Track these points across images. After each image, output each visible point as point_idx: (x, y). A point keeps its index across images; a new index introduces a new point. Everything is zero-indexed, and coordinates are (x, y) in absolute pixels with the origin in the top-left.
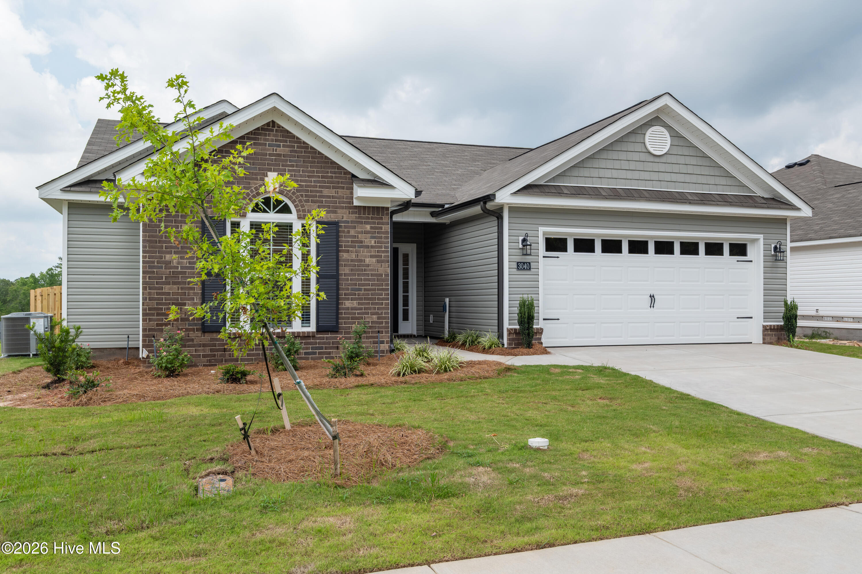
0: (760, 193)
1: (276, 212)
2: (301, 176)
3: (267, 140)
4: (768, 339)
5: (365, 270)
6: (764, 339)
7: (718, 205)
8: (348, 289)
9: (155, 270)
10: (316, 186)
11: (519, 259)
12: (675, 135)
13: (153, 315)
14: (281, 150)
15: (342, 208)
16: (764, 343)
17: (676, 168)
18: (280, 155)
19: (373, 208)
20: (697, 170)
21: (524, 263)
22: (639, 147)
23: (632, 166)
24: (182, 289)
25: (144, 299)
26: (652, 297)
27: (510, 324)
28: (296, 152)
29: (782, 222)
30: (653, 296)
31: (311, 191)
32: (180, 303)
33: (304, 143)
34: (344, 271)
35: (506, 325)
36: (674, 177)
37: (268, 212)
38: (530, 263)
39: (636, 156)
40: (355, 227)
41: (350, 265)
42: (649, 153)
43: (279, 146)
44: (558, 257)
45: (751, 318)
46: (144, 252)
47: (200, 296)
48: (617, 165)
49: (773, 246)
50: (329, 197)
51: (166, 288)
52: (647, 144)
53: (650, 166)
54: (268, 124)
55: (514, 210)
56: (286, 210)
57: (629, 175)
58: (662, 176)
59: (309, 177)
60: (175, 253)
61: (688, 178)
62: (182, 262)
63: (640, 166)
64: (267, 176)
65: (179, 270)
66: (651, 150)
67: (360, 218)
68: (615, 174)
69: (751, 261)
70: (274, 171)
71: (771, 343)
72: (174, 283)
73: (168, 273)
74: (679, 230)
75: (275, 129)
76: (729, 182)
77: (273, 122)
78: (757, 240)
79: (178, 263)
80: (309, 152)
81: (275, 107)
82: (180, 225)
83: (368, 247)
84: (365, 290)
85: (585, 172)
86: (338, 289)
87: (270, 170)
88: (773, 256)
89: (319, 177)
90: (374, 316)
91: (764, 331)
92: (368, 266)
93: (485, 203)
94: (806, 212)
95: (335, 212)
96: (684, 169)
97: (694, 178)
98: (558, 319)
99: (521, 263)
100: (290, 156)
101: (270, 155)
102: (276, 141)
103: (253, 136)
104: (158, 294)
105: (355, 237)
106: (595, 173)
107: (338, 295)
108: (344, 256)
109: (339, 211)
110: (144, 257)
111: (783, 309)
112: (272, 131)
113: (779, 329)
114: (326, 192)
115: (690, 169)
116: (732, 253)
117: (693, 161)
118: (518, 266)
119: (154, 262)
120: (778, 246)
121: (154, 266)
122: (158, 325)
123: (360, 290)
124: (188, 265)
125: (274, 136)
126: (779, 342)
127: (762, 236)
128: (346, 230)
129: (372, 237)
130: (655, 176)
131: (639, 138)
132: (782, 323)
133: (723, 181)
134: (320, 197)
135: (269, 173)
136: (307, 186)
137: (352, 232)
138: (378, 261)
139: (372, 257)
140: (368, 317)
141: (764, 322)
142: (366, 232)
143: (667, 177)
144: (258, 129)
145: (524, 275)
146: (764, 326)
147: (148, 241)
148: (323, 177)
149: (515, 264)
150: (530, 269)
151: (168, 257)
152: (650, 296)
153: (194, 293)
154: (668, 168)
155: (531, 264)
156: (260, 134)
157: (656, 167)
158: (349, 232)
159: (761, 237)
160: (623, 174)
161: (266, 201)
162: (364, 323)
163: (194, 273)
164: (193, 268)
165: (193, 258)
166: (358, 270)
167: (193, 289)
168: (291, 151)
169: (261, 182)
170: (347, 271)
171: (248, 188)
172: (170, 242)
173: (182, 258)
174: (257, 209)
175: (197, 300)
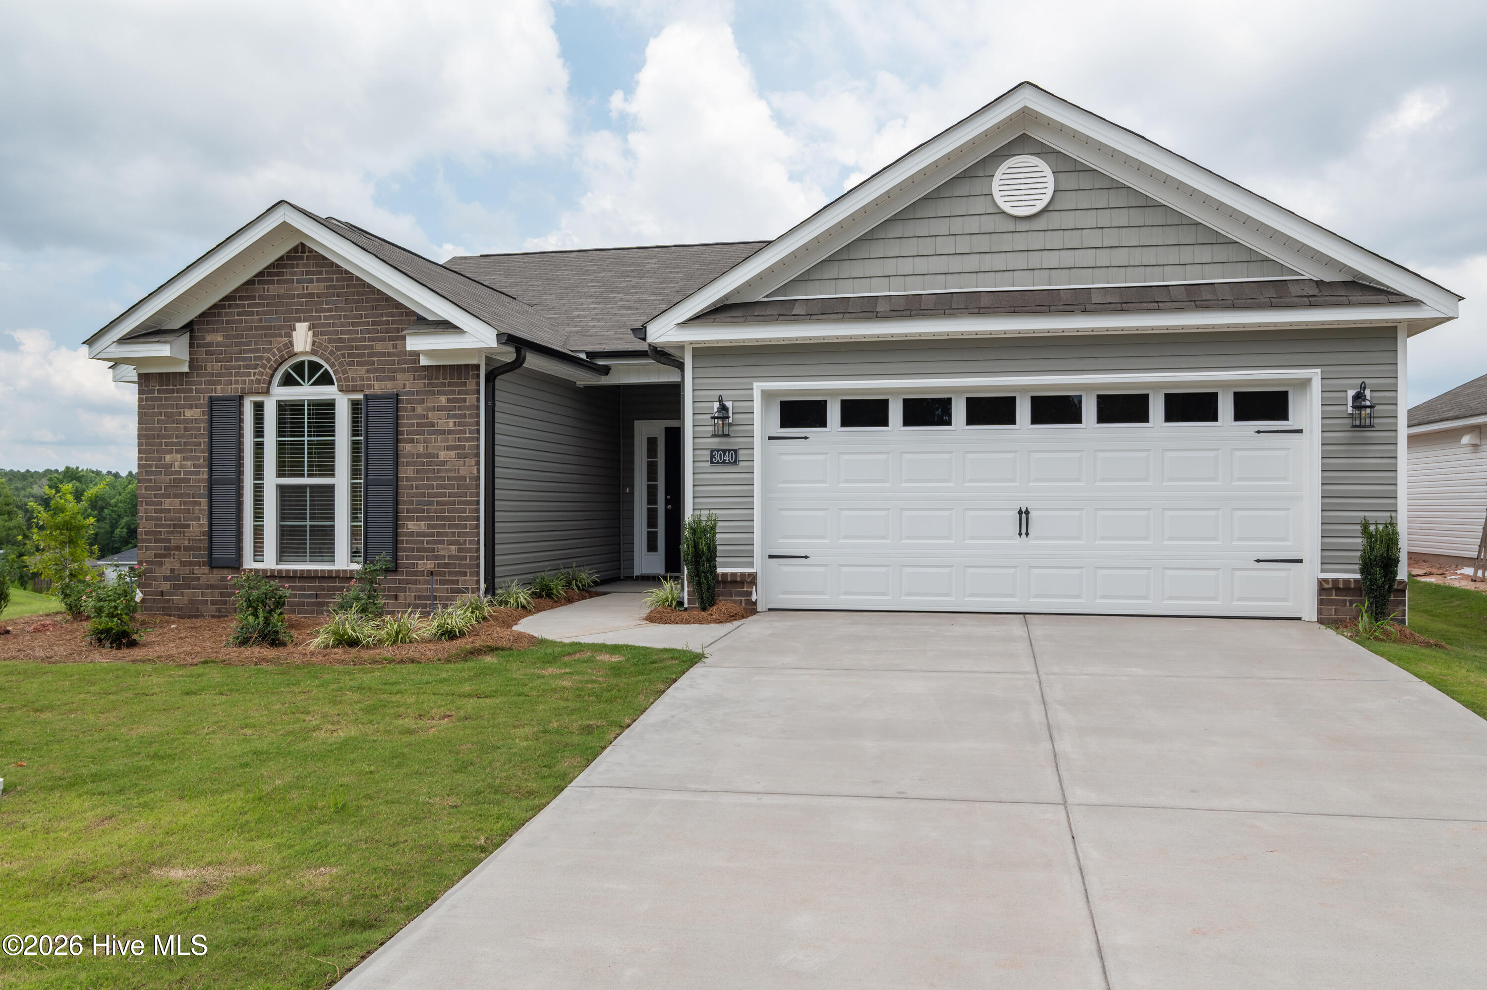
0: (1310, 272)
1: (313, 384)
2: (342, 325)
3: (295, 274)
4: (1330, 611)
5: (438, 471)
6: (1320, 612)
8: (412, 503)
9: (152, 477)
10: (364, 339)
11: (715, 443)
12: (1067, 168)
13: (150, 541)
14: (316, 287)
15: (404, 371)
16: (1321, 623)
17: (1072, 239)
18: (311, 295)
19: (452, 367)
20: (1130, 236)
21: (724, 451)
22: (979, 205)
23: (963, 245)
24: (185, 503)
26: (1024, 514)
28: (335, 287)
30: (1027, 512)
31: (357, 348)
32: (183, 524)
33: (347, 272)
34: (407, 473)
36: (1068, 259)
37: (301, 385)
38: (736, 451)
39: (973, 225)
40: (422, 401)
41: (414, 464)
42: (1004, 212)
43: (311, 281)
44: (806, 438)
45: (1300, 561)
46: (140, 451)
47: (206, 516)
48: (927, 247)
49: (1351, 393)
50: (383, 354)
51: (167, 503)
52: (998, 195)
53: (1007, 243)
54: (295, 249)
55: (705, 353)
56: (326, 380)
57: (956, 264)
58: (1035, 260)
59: (353, 325)
60: (177, 452)
61: (1103, 258)
62: (186, 465)
63: (982, 243)
64: (295, 330)
65: (182, 476)
66: (1006, 207)
67: (429, 385)
68: (922, 265)
69: (1300, 431)
70: (305, 321)
71: (1333, 627)
72: (176, 496)
73: (168, 481)
75: (305, 255)
76: (1220, 253)
77: (303, 245)
78: (1305, 381)
79: (181, 467)
80: (355, 286)
81: (284, 223)
82: (182, 410)
83: (443, 432)
84: (438, 503)
85: (857, 269)
86: (397, 503)
87: (299, 320)
88: (1352, 416)
89: (368, 323)
90: (453, 547)
91: (1320, 593)
92: (444, 463)
95: (394, 379)
96: (1093, 238)
97: (1121, 257)
98: (806, 557)
99: (718, 451)
100: (327, 295)
101: (299, 296)
102: (307, 273)
103: (275, 270)
104: (156, 511)
105: (423, 416)
106: (874, 268)
107: (396, 511)
108: (407, 448)
109: (399, 376)
110: (140, 459)
111: (1360, 542)
112: (301, 258)
113: (1352, 588)
114: (379, 347)
115: (1110, 238)
116: (1240, 415)
117: (1121, 218)
118: (712, 456)
119: (150, 466)
120: (1362, 395)
121: (152, 472)
122: (156, 556)
123: (430, 503)
124: (192, 469)
125: (305, 265)
127: (1319, 371)
128: (409, 406)
129: (449, 417)
130: (1019, 261)
131: (977, 186)
132: (1358, 576)
133: (1204, 254)
134: (370, 355)
135: (298, 325)
136: (350, 340)
137: (419, 410)
138: (459, 456)
139: (449, 448)
140: (443, 549)
141: (1322, 571)
142: (440, 409)
143: (1051, 259)
144: (281, 258)
145: (726, 474)
146: (1321, 582)
147: (145, 436)
148: (374, 323)
149: (709, 452)
150: (735, 462)
151: (168, 458)
152: (1020, 512)
153: (200, 510)
154: (1055, 240)
155: (740, 452)
156: (284, 266)
157: (1021, 242)
158: (413, 409)
159: (1315, 375)
160: (939, 264)
161: (299, 368)
162: (436, 557)
163: (199, 481)
164: (198, 473)
165: (199, 458)
166: (428, 471)
167: (199, 504)
168: (328, 288)
169: (285, 340)
170: (410, 474)
171: (269, 350)
172: (170, 437)
173: (185, 459)
174: (288, 381)
175: (204, 521)
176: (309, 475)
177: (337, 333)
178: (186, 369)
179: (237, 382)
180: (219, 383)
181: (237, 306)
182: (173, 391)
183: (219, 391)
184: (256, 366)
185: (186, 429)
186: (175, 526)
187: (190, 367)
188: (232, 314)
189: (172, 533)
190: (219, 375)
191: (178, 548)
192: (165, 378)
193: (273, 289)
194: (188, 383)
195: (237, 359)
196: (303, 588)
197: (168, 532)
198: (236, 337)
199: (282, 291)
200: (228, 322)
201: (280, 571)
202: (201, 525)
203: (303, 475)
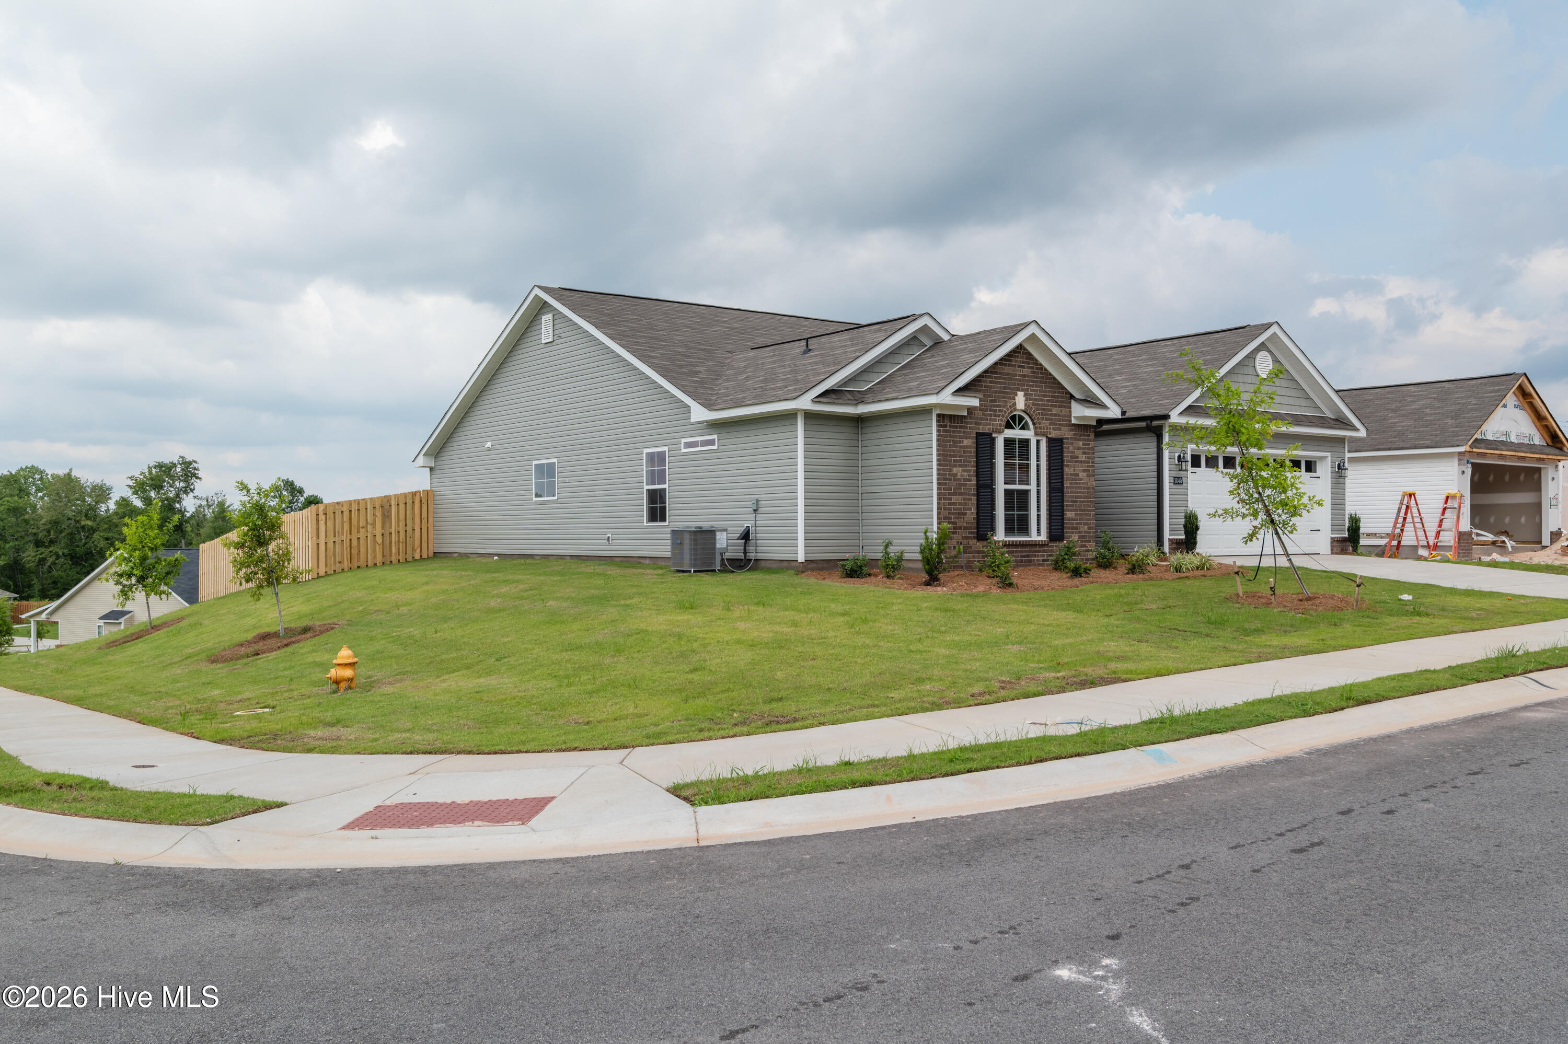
0: (1329, 414)
1: (1020, 429)
2: (1039, 395)
3: (1016, 361)
4: (1335, 549)
5: (1079, 484)
6: (1332, 550)
7: (1308, 426)
8: (1070, 501)
9: (946, 482)
10: (1047, 405)
11: (1175, 474)
12: (1276, 360)
14: (1026, 371)
15: (1064, 425)
16: (1332, 554)
18: (1024, 376)
19: (1084, 425)
20: (1289, 392)
21: (1178, 478)
22: (1251, 371)
23: (1247, 388)
24: (964, 499)
25: (939, 508)
27: (1171, 535)
28: (1035, 372)
29: (1341, 440)
31: (1045, 410)
32: (964, 513)
33: (1041, 365)
34: (1066, 484)
35: (1167, 536)
37: (1015, 429)
38: (1182, 477)
39: (1249, 379)
40: (1072, 444)
41: (1070, 479)
42: (1258, 376)
43: (1024, 367)
44: (1197, 473)
45: (1320, 530)
46: (938, 465)
47: (975, 507)
49: (1337, 463)
50: (1056, 415)
51: (955, 499)
52: (1258, 367)
55: (1175, 428)
56: (1026, 427)
59: (1044, 396)
60: (960, 466)
61: (1283, 400)
62: (964, 475)
63: (1252, 388)
64: (1017, 395)
65: (962, 482)
66: (1260, 373)
67: (1075, 435)
69: (1320, 477)
70: (1022, 391)
71: (1337, 554)
72: (960, 494)
73: (955, 485)
74: (1277, 448)
75: (1022, 351)
76: (1308, 403)
78: (1326, 457)
79: (961, 476)
80: (1043, 374)
81: (1034, 333)
82: (962, 440)
83: (1080, 462)
86: (1062, 501)
87: (1019, 390)
88: (1337, 472)
89: (1050, 396)
90: (1086, 527)
91: (1331, 543)
92: (1081, 479)
93: (1151, 422)
94: (1362, 433)
95: (1060, 429)
96: (1280, 391)
97: (1287, 400)
99: (1176, 478)
100: (1032, 377)
101: (1020, 375)
102: (1023, 362)
103: (1008, 358)
104: (950, 504)
105: (1072, 452)
107: (1060, 506)
108: (1066, 470)
109: (1063, 428)
110: (938, 470)
111: (1347, 522)
112: (1020, 353)
113: (1344, 540)
114: (1055, 411)
115: (1286, 393)
116: (1307, 470)
117: (1286, 383)
118: (1174, 481)
119: (944, 474)
120: (1341, 461)
121: (945, 478)
123: (1076, 502)
124: (968, 477)
125: (1022, 358)
126: (1343, 552)
128: (1067, 446)
129: (1084, 453)
131: (1252, 363)
132: (1347, 535)
133: (1303, 402)
134: (1051, 415)
135: (1018, 393)
136: (1042, 405)
137: (1071, 449)
138: (1088, 476)
139: (1084, 471)
141: (1332, 534)
142: (1079, 449)
145: (1178, 489)
146: (1332, 538)
147: (943, 455)
148: (1053, 397)
149: (1172, 478)
150: (1183, 483)
151: (955, 470)
153: (972, 504)
154: (1269, 390)
155: (1183, 479)
156: (1012, 356)
158: (1069, 448)
159: (1329, 454)
161: (1013, 417)
162: (1079, 532)
163: (972, 485)
164: (970, 480)
165: (970, 471)
166: (1075, 483)
167: (971, 499)
168: (1033, 372)
169: (1013, 401)
170: (1068, 485)
171: (1005, 406)
172: (956, 456)
173: (963, 471)
174: (1009, 426)
175: (974, 510)
176: (1019, 484)
177: (1036, 400)
178: (966, 414)
179: (990, 425)
180: (980, 424)
181: (990, 377)
182: (956, 427)
183: (982, 429)
184: (999, 416)
185: (964, 452)
186: (959, 514)
187: (968, 413)
188: (986, 382)
189: (958, 518)
190: (981, 419)
191: (960, 528)
192: (952, 418)
193: (1007, 369)
194: (965, 423)
195: (991, 410)
196: (1022, 552)
197: (955, 518)
198: (990, 396)
199: (1011, 372)
200: (985, 387)
201: (1008, 541)
202: (972, 513)
203: (1015, 484)
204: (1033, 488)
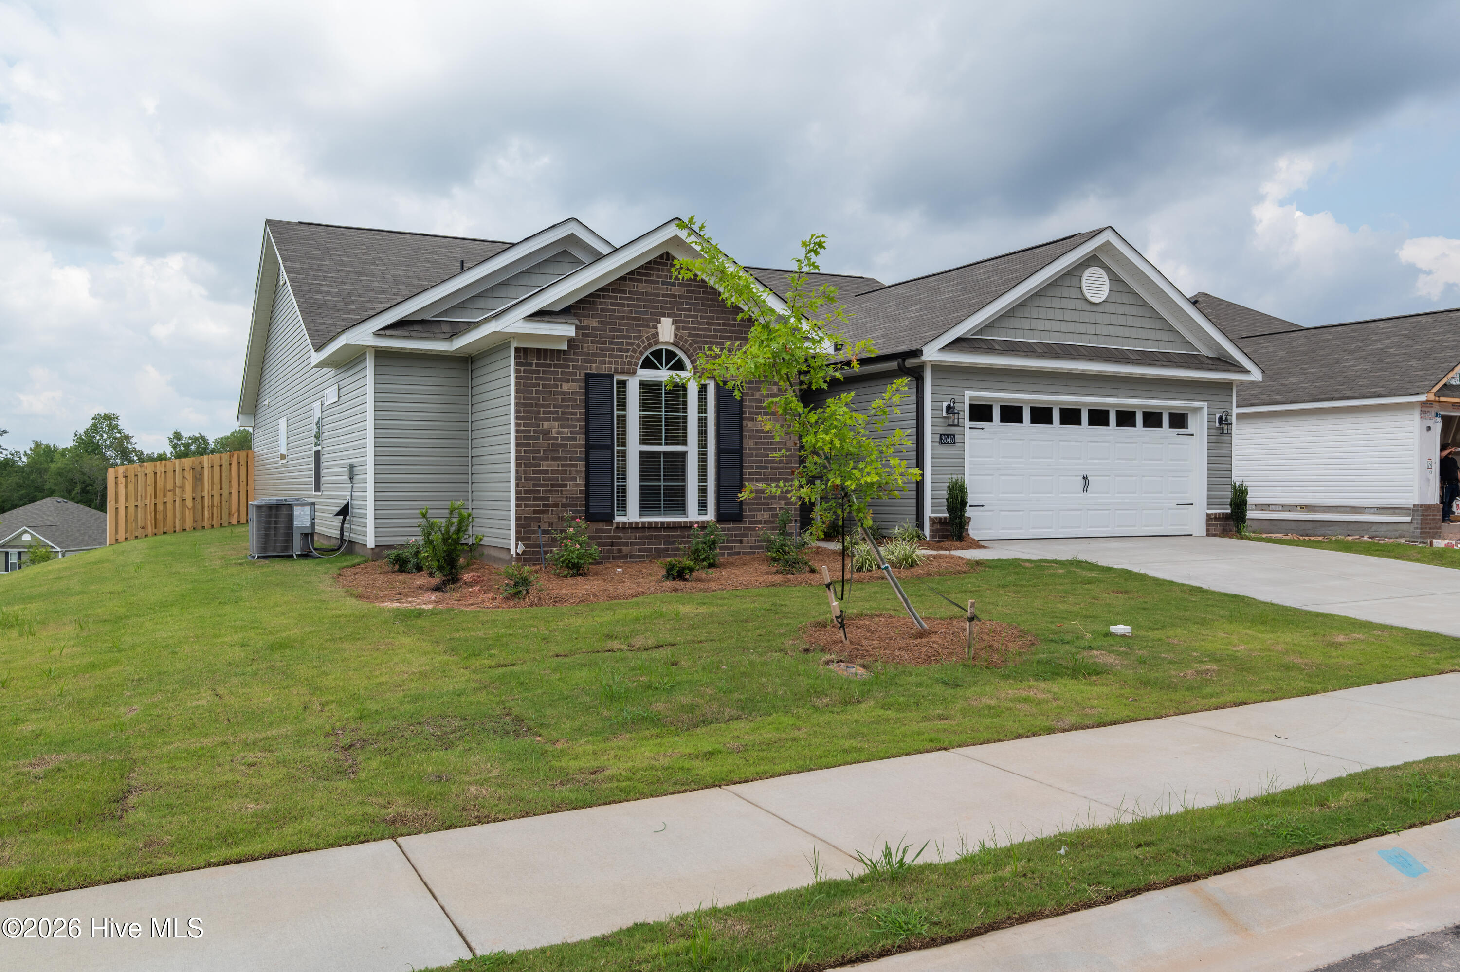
0: (1204, 351)
1: (668, 369)
2: (699, 323)
3: (659, 276)
4: (1212, 529)
5: (772, 443)
6: (1207, 530)
7: (1163, 366)
8: (752, 467)
9: (531, 442)
10: (716, 337)
11: (941, 430)
12: (1114, 279)
13: (529, 499)
14: (676, 290)
16: (1208, 535)
17: (1114, 319)
18: (674, 296)
20: (1138, 322)
21: (948, 436)
22: (1074, 293)
23: (1067, 315)
24: (563, 466)
25: (518, 479)
26: (1085, 478)
27: (932, 512)
28: (692, 292)
29: (1227, 386)
30: (1087, 478)
31: (712, 343)
32: (561, 484)
34: (748, 444)
35: (928, 513)
36: (1112, 330)
37: (660, 369)
38: (954, 436)
39: (1070, 304)
40: (760, 389)
41: (755, 437)
42: (1086, 300)
43: (673, 284)
44: (983, 429)
45: (1192, 504)
46: (517, 418)
47: (583, 475)
48: (1050, 314)
49: (1218, 416)
51: (545, 465)
52: (1084, 288)
53: (1086, 316)
54: (661, 256)
55: (939, 369)
56: (679, 366)
57: (1064, 327)
58: (1101, 330)
59: (708, 324)
60: (555, 420)
61: (1127, 332)
62: (562, 432)
63: (1075, 316)
64: (660, 323)
65: (559, 441)
66: (1088, 296)
68: (1048, 325)
69: (1192, 435)
70: (669, 316)
71: (1215, 535)
72: (555, 459)
73: (547, 446)
74: (1118, 396)
75: (669, 262)
76: (1171, 336)
77: (667, 253)
78: (1201, 408)
79: (558, 433)
80: (708, 293)
81: (676, 236)
82: (559, 383)
84: (772, 468)
85: (1015, 323)
86: (741, 467)
87: (664, 316)
88: (1217, 428)
89: (719, 324)
90: (783, 502)
91: (1207, 521)
93: (904, 360)
94: (1256, 375)
96: (1123, 320)
97: (1133, 333)
98: (983, 506)
99: (944, 435)
100: (686, 297)
101: (664, 295)
102: (671, 277)
103: (644, 271)
104: (535, 472)
105: (760, 401)
106: (1026, 324)
107: (741, 474)
108: (748, 425)
110: (517, 425)
111: (1230, 494)
112: (664, 265)
113: (1225, 517)
115: (1130, 321)
116: (1172, 425)
117: (1133, 310)
118: (941, 439)
119: (529, 432)
120: (1224, 417)
121: (530, 437)
122: (535, 512)
123: (766, 468)
124: (569, 435)
125: (669, 271)
126: (1224, 533)
127: (1206, 403)
128: (750, 392)
130: (1091, 329)
131: (1074, 281)
132: (1229, 511)
133: (1164, 336)
135: (663, 319)
136: (706, 336)
137: (757, 396)
140: (775, 503)
141: (1208, 509)
143: (1105, 330)
144: (649, 262)
145: (947, 451)
146: (1208, 515)
147: (523, 404)
148: (724, 325)
149: (938, 436)
150: (955, 443)
151: (546, 425)
152: (1084, 478)
153: (577, 471)
154: (1106, 319)
155: (956, 436)
156: (652, 269)
157: (1092, 318)
158: (753, 395)
159: (1205, 405)
160: (1056, 326)
161: (657, 354)
162: (770, 510)
163: (576, 446)
164: (575, 439)
165: (575, 426)
166: (764, 443)
167: (575, 466)
168: (688, 292)
169: (653, 331)
170: (752, 445)
171: (638, 338)
172: (549, 406)
173: (562, 426)
174: (648, 364)
175: (580, 481)
176: (666, 444)
177: (695, 329)
178: (565, 347)
179: (610, 363)
180: (594, 362)
181: (610, 297)
182: (550, 366)
183: (594, 369)
184: (628, 351)
185: (563, 400)
186: (553, 485)
187: (569, 346)
188: (606, 304)
189: (550, 491)
190: (594, 355)
191: (556, 505)
192: (540, 353)
193: (642, 287)
194: (565, 360)
195: (611, 343)
196: (667, 537)
197: (546, 491)
198: (610, 323)
199: (650, 290)
200: (602, 310)
201: (643, 523)
202: (578, 485)
203: (661, 444)
204: (692, 449)
